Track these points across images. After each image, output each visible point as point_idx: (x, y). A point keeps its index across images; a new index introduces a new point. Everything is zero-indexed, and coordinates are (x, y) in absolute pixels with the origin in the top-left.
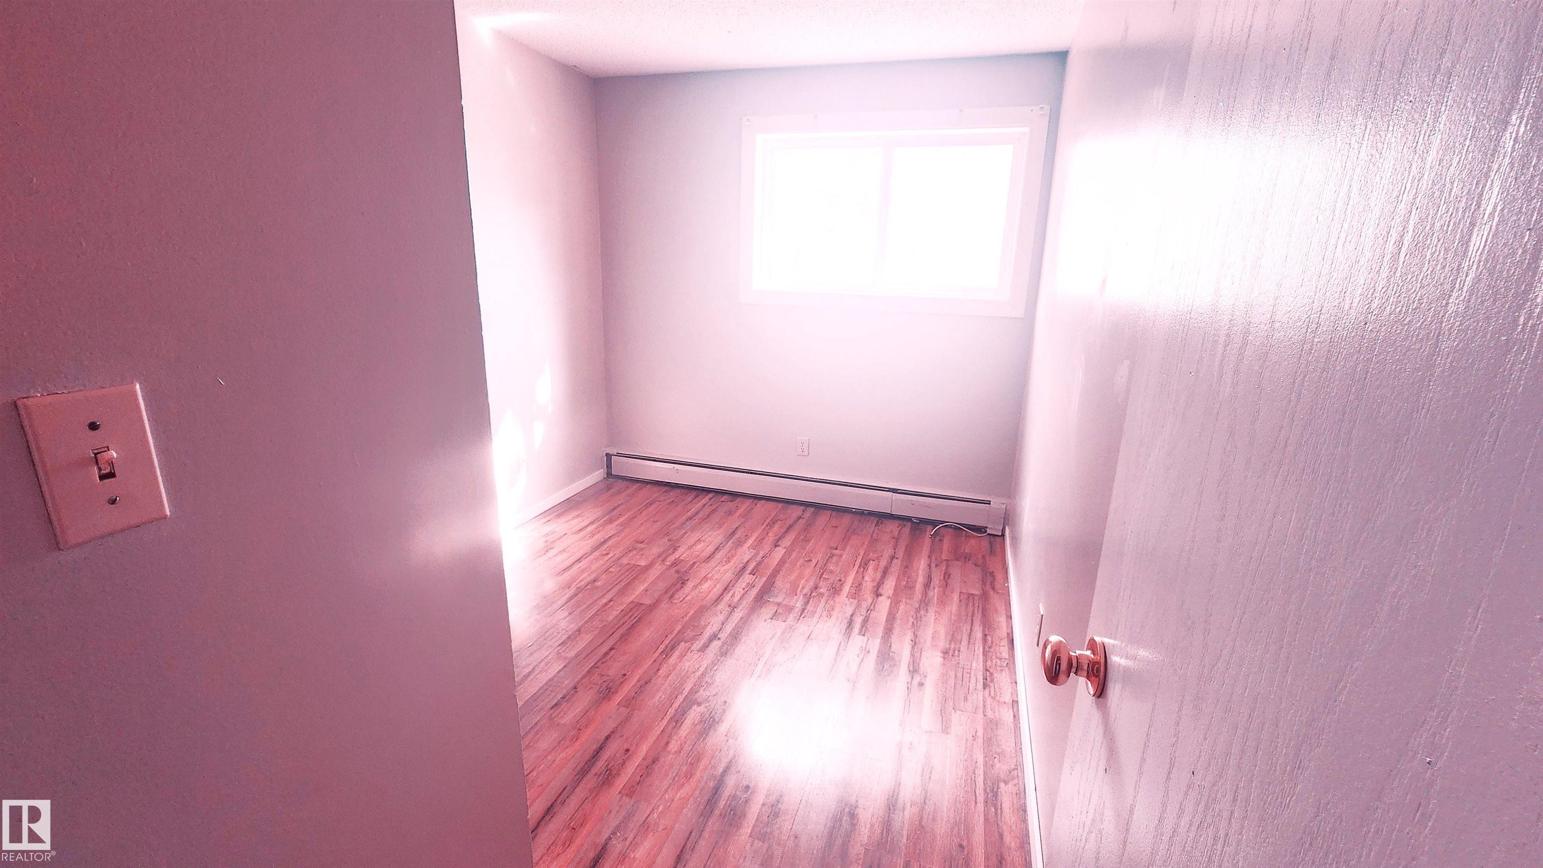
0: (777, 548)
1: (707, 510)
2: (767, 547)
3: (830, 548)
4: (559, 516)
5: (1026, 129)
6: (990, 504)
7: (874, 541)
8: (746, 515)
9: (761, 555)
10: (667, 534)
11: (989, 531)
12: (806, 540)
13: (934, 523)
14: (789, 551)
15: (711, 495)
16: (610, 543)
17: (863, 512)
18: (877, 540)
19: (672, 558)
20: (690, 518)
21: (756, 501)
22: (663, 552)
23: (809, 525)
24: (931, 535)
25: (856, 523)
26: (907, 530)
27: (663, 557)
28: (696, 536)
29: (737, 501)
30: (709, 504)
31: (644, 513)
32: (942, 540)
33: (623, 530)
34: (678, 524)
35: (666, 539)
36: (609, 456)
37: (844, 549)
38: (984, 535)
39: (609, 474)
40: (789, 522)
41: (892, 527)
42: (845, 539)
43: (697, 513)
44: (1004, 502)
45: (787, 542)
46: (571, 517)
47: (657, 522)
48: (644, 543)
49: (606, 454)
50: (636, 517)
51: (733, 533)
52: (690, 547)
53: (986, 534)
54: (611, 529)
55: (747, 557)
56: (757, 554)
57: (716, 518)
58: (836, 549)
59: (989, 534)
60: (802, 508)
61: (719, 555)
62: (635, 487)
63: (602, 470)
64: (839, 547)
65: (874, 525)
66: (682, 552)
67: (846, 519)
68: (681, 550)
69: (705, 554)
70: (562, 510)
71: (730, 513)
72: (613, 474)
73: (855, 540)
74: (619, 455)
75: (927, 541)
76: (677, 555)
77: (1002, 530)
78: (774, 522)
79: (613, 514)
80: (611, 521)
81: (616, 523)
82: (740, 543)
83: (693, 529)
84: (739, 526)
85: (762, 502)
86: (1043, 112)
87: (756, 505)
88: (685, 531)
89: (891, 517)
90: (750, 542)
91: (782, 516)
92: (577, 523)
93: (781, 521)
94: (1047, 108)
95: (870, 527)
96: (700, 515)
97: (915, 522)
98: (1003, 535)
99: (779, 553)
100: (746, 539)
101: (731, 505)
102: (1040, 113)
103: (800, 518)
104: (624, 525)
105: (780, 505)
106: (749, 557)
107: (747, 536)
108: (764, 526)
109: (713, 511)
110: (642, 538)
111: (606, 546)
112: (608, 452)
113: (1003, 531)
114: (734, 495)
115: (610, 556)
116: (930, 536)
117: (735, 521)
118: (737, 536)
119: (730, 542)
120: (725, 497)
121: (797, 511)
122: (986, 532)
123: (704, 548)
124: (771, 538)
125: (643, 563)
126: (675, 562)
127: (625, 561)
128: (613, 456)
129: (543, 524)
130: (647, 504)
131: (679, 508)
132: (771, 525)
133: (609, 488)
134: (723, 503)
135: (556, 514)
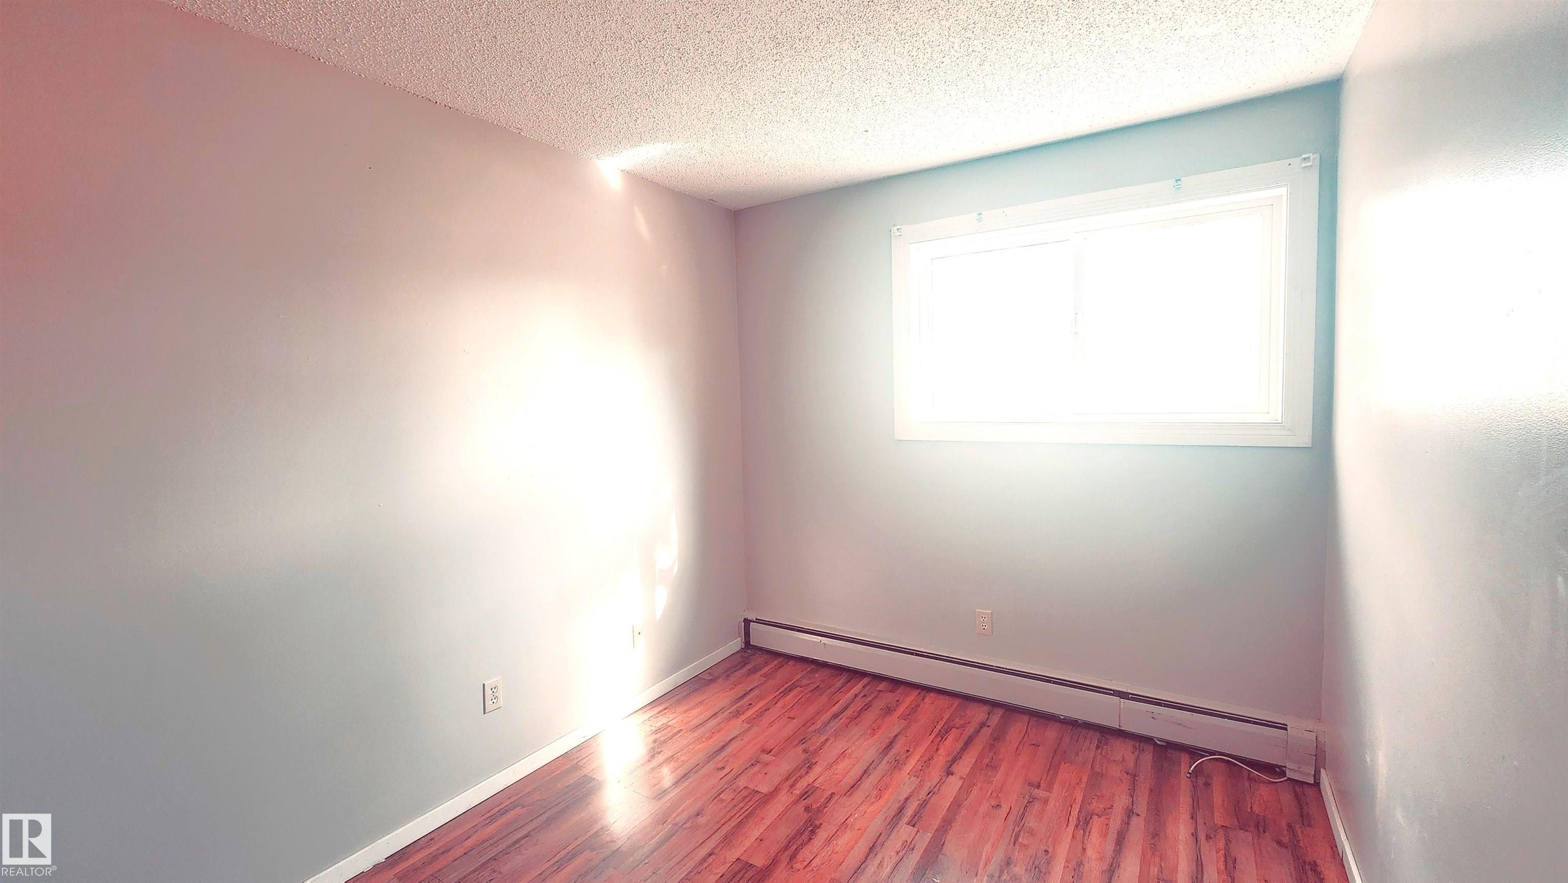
0: (950, 776)
1: (859, 703)
2: (935, 773)
3: (1030, 784)
4: (679, 702)
5: (1283, 191)
6: (1286, 729)
7: (1096, 777)
8: (909, 716)
9: (926, 789)
10: (803, 741)
11: (1289, 774)
12: (993, 767)
13: (1194, 752)
14: (967, 787)
15: (865, 681)
16: (729, 750)
17: (1077, 721)
18: (1102, 775)
19: (802, 785)
20: (835, 716)
21: (923, 693)
22: (794, 771)
23: (998, 737)
24: (1189, 773)
25: (1066, 739)
26: (1148, 757)
27: (791, 779)
28: (839, 746)
29: (898, 692)
30: (862, 694)
31: (779, 705)
32: (1209, 784)
33: (748, 730)
34: (819, 724)
35: (800, 749)
36: (747, 622)
37: (1049, 788)
38: (1283, 779)
39: (747, 643)
40: (970, 730)
41: (1122, 751)
42: (1052, 768)
43: (846, 708)
44: (1310, 728)
45: (964, 767)
46: (692, 704)
47: (794, 719)
48: (771, 754)
49: (744, 619)
50: (768, 709)
51: (890, 745)
52: (830, 766)
53: (1286, 778)
54: (737, 726)
55: (905, 791)
56: (920, 786)
57: (870, 717)
58: (1039, 787)
59: (1289, 779)
60: (986, 708)
61: (868, 784)
62: (776, 662)
63: (740, 638)
64: (1042, 785)
65: (1094, 746)
66: (817, 775)
67: (1051, 733)
68: (817, 770)
69: (849, 780)
70: (685, 693)
71: (888, 711)
72: (751, 643)
73: (1065, 773)
74: (758, 621)
75: (1184, 785)
76: (810, 779)
77: (1315, 776)
78: (946, 731)
79: (742, 702)
80: (737, 714)
81: (743, 717)
82: (897, 765)
83: (836, 735)
84: (899, 733)
85: (932, 694)
86: (1310, 164)
87: (923, 699)
88: (826, 737)
89: (1120, 734)
90: (912, 763)
91: (958, 722)
92: (697, 714)
93: (957, 728)
94: (1314, 158)
95: (1089, 745)
96: (849, 712)
97: (1159, 745)
98: (1317, 784)
99: (954, 785)
100: (907, 757)
101: (889, 698)
102: (1304, 165)
103: (983, 725)
104: (751, 721)
105: (957, 702)
106: (909, 791)
107: (908, 751)
108: (933, 736)
109: (867, 707)
110: (769, 746)
111: (724, 754)
112: (746, 617)
113: (1317, 775)
114: (896, 683)
115: (726, 771)
116: (1188, 775)
117: (894, 725)
118: (894, 751)
119: (885, 761)
120: (882, 686)
121: (979, 714)
122: (1284, 775)
123: (848, 770)
124: (941, 760)
125: (764, 789)
126: (807, 790)
127: (742, 782)
128: (751, 623)
129: (659, 713)
130: (786, 689)
131: (824, 699)
132: (943, 735)
133: (744, 663)
134: (881, 694)
135: (677, 697)
